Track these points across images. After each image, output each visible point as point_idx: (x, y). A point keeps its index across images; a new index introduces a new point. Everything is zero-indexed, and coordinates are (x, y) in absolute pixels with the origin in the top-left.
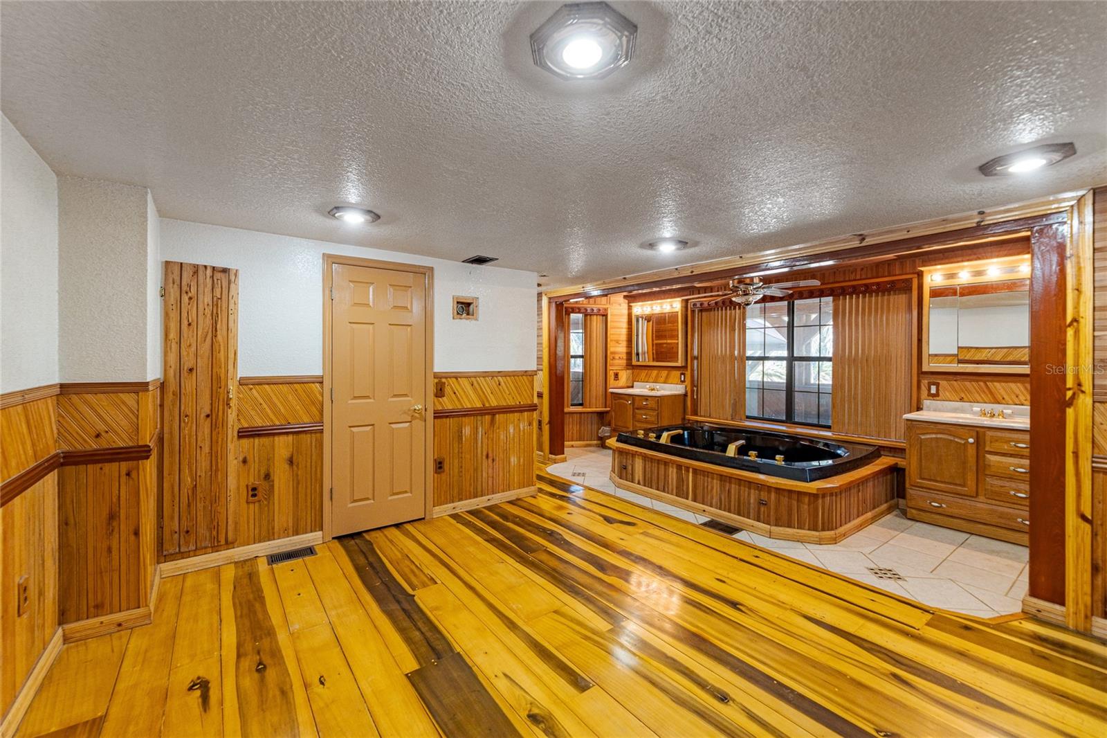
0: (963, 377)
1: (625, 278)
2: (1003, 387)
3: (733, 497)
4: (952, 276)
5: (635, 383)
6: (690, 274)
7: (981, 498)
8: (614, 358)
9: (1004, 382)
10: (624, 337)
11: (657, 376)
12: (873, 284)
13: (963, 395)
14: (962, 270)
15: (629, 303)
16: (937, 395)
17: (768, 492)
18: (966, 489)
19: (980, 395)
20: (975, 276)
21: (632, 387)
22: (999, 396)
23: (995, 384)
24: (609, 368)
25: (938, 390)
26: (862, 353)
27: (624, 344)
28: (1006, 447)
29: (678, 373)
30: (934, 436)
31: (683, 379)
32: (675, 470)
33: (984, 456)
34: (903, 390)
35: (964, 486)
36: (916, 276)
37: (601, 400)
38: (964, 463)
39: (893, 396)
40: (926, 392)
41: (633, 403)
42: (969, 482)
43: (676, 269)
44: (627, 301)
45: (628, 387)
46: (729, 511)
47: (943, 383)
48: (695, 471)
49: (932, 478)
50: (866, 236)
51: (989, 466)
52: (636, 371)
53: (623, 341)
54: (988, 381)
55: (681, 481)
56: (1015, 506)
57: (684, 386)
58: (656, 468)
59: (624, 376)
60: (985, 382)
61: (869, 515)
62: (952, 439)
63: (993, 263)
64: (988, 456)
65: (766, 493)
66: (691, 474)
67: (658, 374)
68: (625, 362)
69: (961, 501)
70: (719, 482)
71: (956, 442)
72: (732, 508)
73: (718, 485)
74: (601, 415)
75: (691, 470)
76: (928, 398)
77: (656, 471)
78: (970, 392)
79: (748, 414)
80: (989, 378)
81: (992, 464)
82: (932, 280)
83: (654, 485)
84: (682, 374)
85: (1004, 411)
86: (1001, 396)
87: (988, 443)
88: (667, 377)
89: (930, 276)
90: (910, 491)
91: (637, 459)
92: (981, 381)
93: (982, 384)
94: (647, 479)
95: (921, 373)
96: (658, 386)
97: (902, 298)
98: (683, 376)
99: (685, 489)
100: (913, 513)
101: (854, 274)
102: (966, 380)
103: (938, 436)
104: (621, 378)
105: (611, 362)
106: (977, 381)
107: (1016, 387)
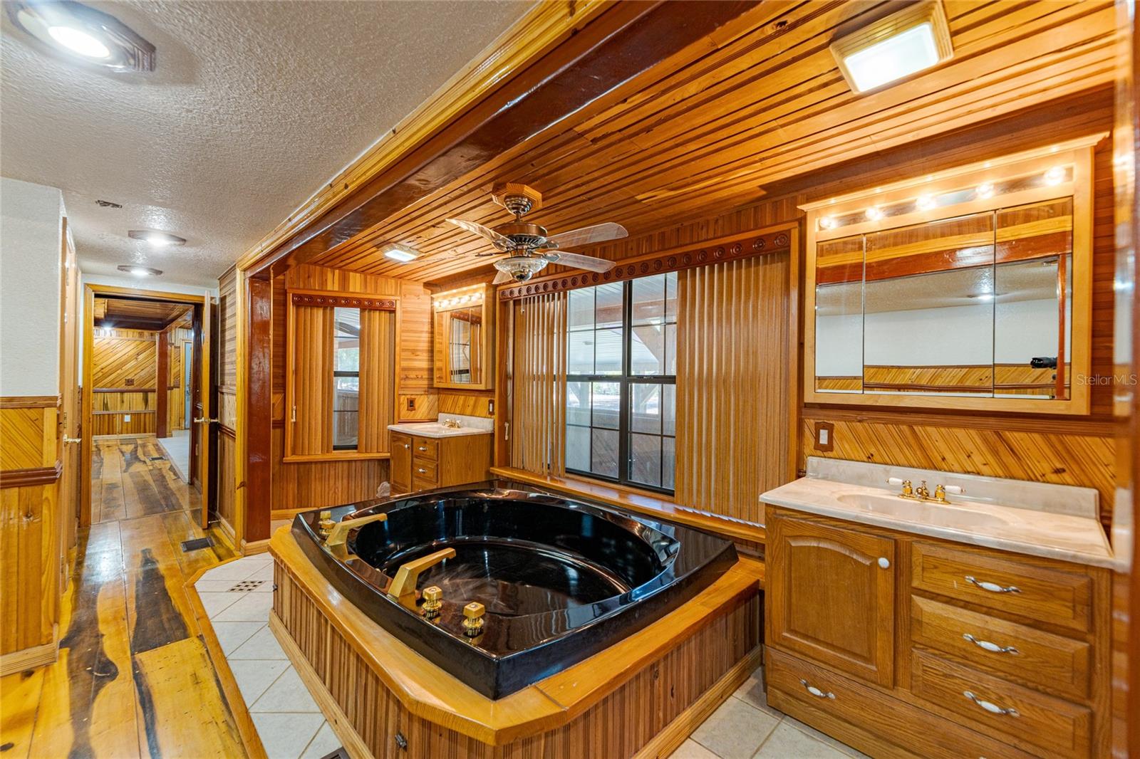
0: (872, 415)
2: (943, 436)
4: (855, 219)
7: (903, 693)
8: (407, 378)
9: (944, 426)
12: (733, 245)
13: (873, 450)
14: (872, 205)
16: (829, 447)
18: (874, 668)
19: (901, 450)
20: (894, 214)
21: (435, 420)
22: (936, 454)
23: (930, 429)
24: (398, 392)
25: (830, 438)
26: (717, 374)
27: (425, 356)
28: (954, 586)
29: (486, 400)
30: (814, 544)
31: (491, 410)
33: (910, 600)
34: (777, 435)
35: (868, 660)
36: (796, 224)
38: (871, 608)
39: (763, 446)
40: (812, 441)
41: (412, 447)
42: (879, 654)
44: (429, 292)
45: (429, 421)
47: (840, 425)
49: (810, 633)
51: (920, 622)
52: (442, 396)
53: (422, 351)
54: (917, 424)
56: (974, 725)
57: (492, 420)
59: (424, 404)
60: (911, 427)
61: (687, 715)
62: (847, 553)
63: (925, 185)
64: (918, 600)
67: (465, 401)
68: (425, 382)
69: (863, 691)
71: (856, 562)
76: (814, 452)
78: (882, 442)
79: (570, 465)
80: (919, 418)
81: (925, 620)
82: (821, 229)
84: (490, 402)
85: (946, 487)
86: (939, 452)
87: (917, 571)
88: (475, 406)
89: (817, 220)
90: (772, 652)
92: (904, 423)
93: (904, 428)
95: (803, 407)
97: (777, 269)
98: (491, 405)
100: (776, 698)
101: (705, 230)
102: (878, 420)
103: (822, 545)
104: (419, 407)
105: (402, 382)
106: (897, 423)
107: (967, 437)
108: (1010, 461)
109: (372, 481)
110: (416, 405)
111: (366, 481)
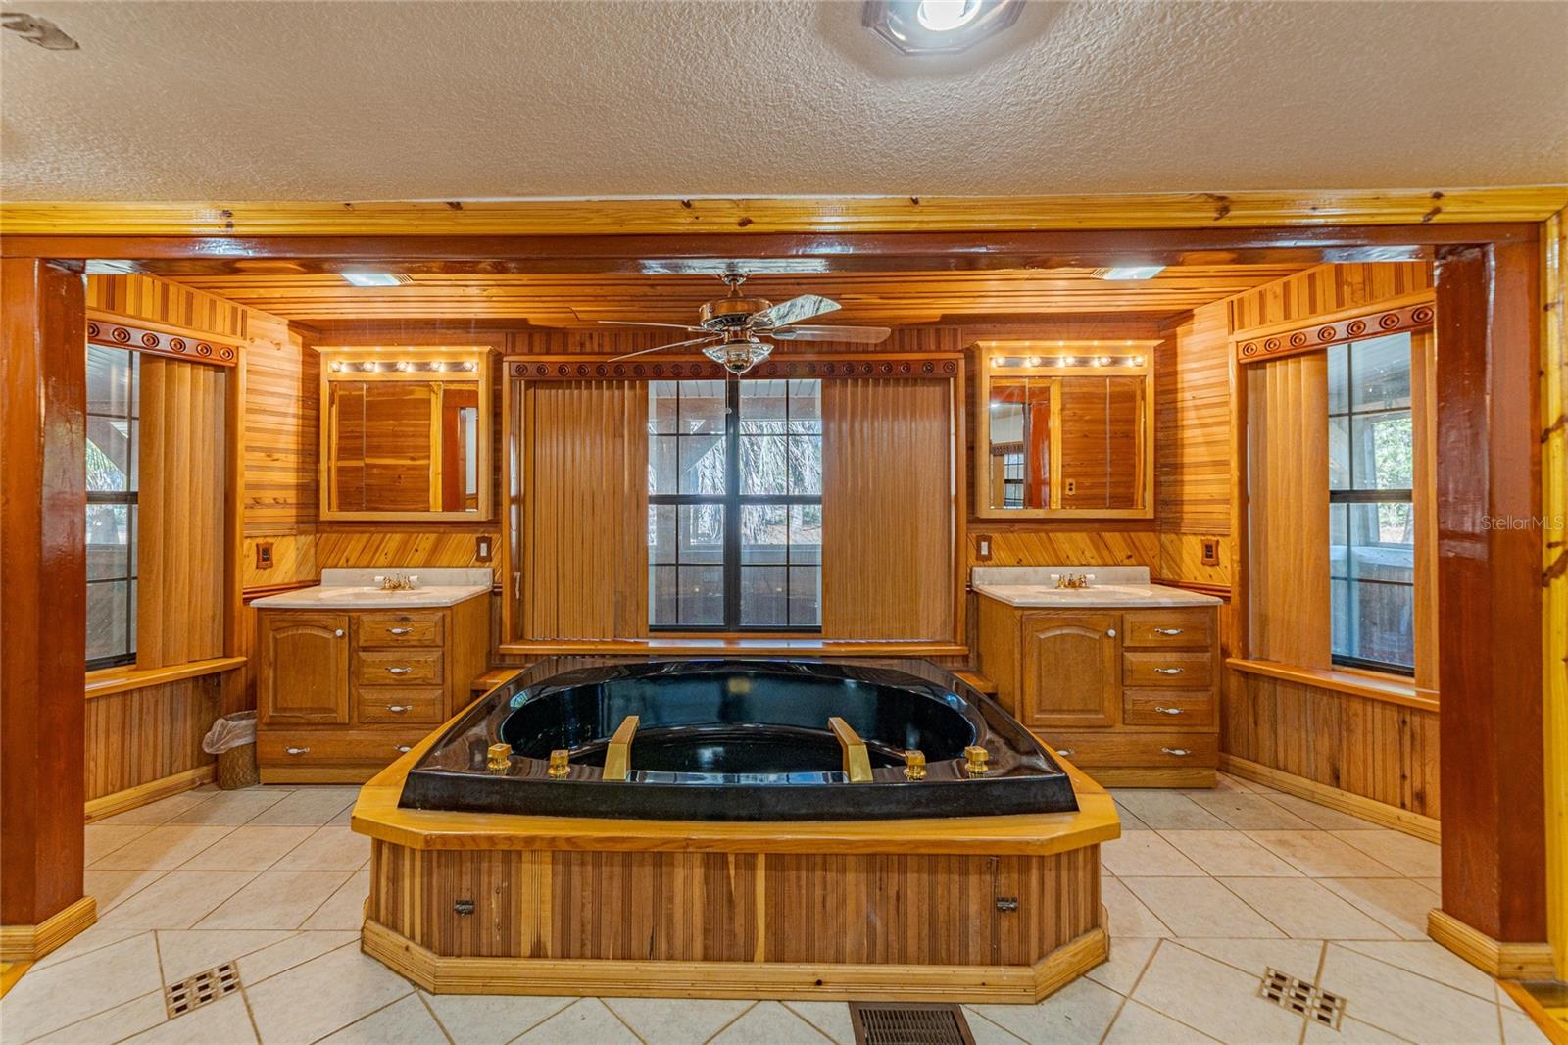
0: (1022, 526)
1: (456, 206)
2: (1066, 540)
3: (912, 911)
4: (1016, 361)
5: (326, 573)
6: (736, 229)
7: (1119, 727)
8: (257, 502)
10: (289, 441)
11: (403, 549)
12: (898, 362)
13: (1021, 555)
14: (1027, 353)
15: (305, 346)
16: (989, 557)
17: (1020, 872)
18: (1101, 716)
19: (1041, 553)
21: (317, 583)
22: (1063, 553)
23: (1058, 534)
24: (240, 530)
25: (989, 548)
27: (292, 461)
28: (1150, 637)
29: (469, 539)
30: (1058, 633)
31: (484, 553)
32: (698, 872)
33: (1124, 656)
35: (1098, 711)
36: (965, 355)
37: (210, 633)
38: (1100, 672)
40: (976, 554)
41: (352, 634)
43: (687, 204)
44: (299, 339)
45: (302, 585)
46: (903, 959)
47: (996, 536)
48: (778, 861)
49: (1057, 707)
50: (1232, 202)
51: (1132, 671)
52: (331, 537)
53: (286, 451)
54: (1051, 531)
55: (722, 906)
56: (1164, 730)
57: (490, 570)
58: (617, 883)
59: (289, 555)
60: (1047, 533)
62: (1083, 633)
64: (1130, 655)
65: (1016, 876)
66: (761, 874)
67: (404, 543)
68: (293, 512)
69: (1093, 737)
70: (863, 877)
71: (1091, 638)
72: (912, 948)
73: (863, 888)
74: (209, 684)
75: (761, 861)
76: (978, 563)
77: (617, 893)
78: (1028, 548)
80: (1053, 526)
81: (1131, 667)
82: (993, 367)
83: (608, 945)
84: (479, 541)
85: (1087, 576)
87: (1128, 634)
89: (989, 357)
91: (526, 866)
92: (1042, 531)
93: (1043, 535)
94: (575, 927)
95: (972, 521)
96: (413, 575)
98: (484, 546)
99: (739, 930)
102: (1026, 531)
103: (1065, 632)
104: (280, 561)
105: (249, 512)
106: (1036, 532)
107: (1081, 538)
108: (1106, 553)
109: (179, 725)
110: (275, 558)
111: (167, 728)
